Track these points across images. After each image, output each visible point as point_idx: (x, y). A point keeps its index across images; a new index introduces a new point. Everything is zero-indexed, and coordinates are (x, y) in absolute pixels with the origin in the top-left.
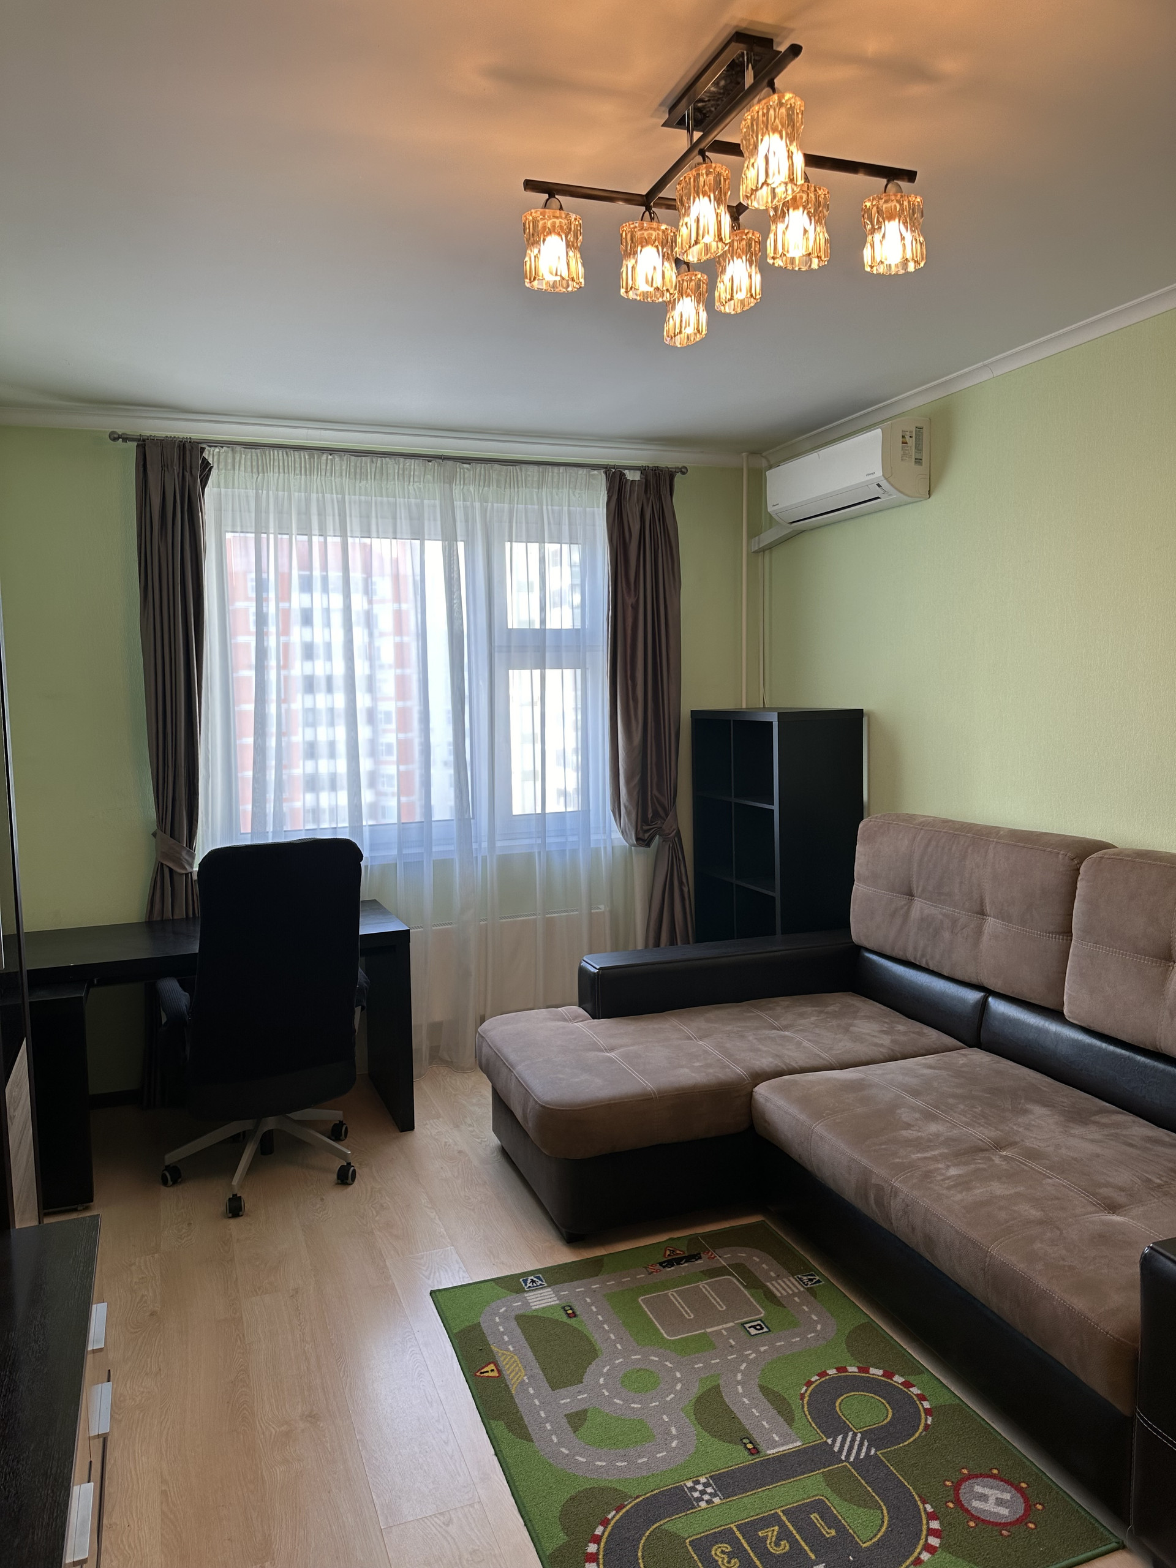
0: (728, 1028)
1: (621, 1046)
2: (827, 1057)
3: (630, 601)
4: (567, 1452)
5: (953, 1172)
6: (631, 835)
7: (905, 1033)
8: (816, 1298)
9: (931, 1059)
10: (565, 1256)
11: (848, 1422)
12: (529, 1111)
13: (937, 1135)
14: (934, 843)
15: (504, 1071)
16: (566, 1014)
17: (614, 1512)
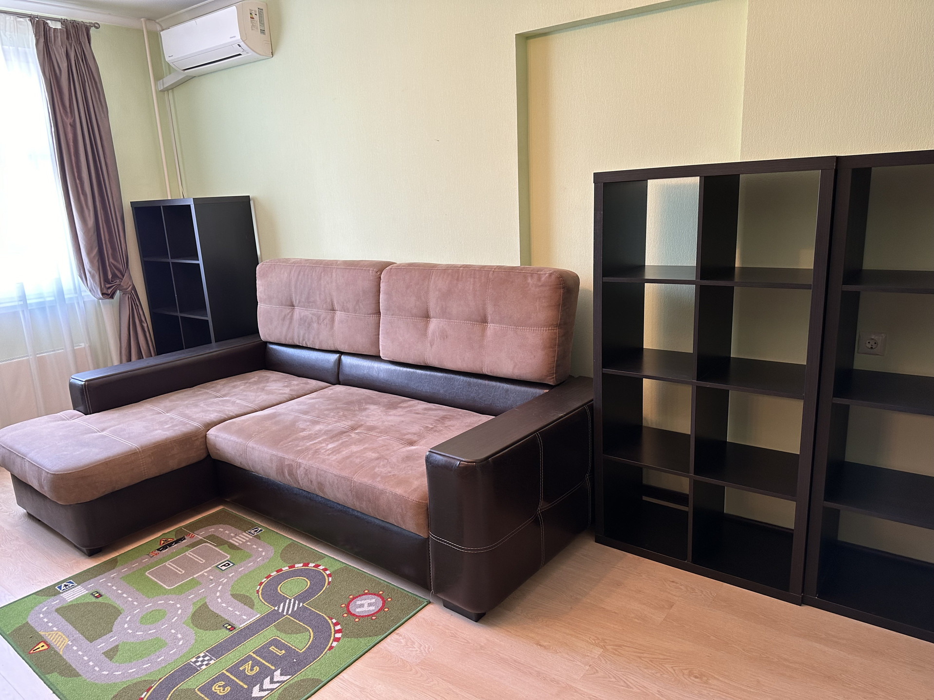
0: (186, 402)
1: (110, 427)
2: (252, 406)
3: (68, 121)
4: (107, 673)
5: (330, 446)
6: (97, 291)
7: (297, 385)
8: (260, 539)
9: (313, 395)
10: (89, 564)
11: (286, 595)
12: (43, 480)
13: (320, 431)
14: (302, 273)
15: (18, 460)
16: (63, 416)
17: (146, 693)
